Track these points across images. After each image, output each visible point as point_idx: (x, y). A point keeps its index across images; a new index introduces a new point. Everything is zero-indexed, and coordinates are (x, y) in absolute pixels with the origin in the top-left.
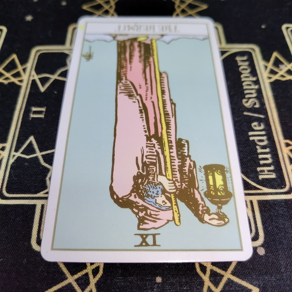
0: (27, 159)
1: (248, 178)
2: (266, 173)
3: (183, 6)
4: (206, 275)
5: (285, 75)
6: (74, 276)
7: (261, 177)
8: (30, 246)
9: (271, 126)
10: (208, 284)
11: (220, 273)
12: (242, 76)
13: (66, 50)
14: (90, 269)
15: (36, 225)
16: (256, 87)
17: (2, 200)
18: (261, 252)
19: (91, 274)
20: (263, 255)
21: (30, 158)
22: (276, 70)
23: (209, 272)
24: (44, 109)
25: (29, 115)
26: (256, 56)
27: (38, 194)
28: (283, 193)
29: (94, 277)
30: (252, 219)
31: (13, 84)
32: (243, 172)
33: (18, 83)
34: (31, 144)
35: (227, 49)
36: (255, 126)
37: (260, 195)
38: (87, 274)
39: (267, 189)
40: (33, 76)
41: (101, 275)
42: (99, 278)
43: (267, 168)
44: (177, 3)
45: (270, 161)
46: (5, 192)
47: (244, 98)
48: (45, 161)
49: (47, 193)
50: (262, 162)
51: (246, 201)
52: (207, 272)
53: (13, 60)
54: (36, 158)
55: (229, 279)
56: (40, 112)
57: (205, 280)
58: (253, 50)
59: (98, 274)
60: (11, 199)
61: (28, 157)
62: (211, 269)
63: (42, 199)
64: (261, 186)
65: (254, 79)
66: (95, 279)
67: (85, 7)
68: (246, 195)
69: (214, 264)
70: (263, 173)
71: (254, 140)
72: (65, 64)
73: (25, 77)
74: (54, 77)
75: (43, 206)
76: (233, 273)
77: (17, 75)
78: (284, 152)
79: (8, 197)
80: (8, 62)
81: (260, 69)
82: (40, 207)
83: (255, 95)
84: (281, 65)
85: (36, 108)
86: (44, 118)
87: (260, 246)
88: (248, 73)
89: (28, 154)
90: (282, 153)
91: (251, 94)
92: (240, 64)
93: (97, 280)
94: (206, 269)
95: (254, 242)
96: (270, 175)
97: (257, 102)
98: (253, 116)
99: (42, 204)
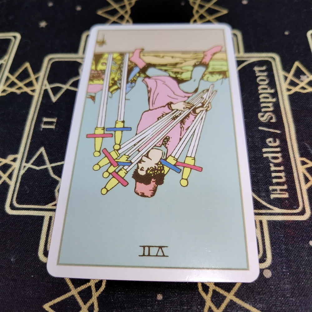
0: (38, 170)
1: (259, 197)
2: (279, 192)
3: (202, 12)
4: (208, 295)
5: (306, 87)
6: (77, 288)
7: (272, 196)
8: (38, 257)
9: (287, 142)
10: (210, 305)
11: (223, 294)
12: (260, 88)
13: (78, 58)
14: (93, 283)
15: (44, 236)
16: (274, 100)
17: (12, 211)
18: (268, 274)
19: (94, 287)
20: (269, 277)
21: (41, 169)
22: (296, 81)
23: (212, 292)
24: (54, 120)
25: (40, 126)
26: (276, 65)
27: (46, 206)
28: (295, 213)
29: (97, 291)
31: (25, 93)
32: (254, 191)
33: (30, 93)
34: (41, 155)
35: (245, 58)
36: (270, 142)
37: (271, 215)
38: (90, 288)
39: (279, 209)
40: (46, 86)
41: (104, 289)
42: (101, 291)
43: (280, 186)
44: (196, 7)
45: (283, 180)
46: (16, 202)
47: (260, 112)
48: (55, 173)
49: (55, 205)
50: (275, 181)
51: (255, 221)
52: (209, 292)
53: (26, 70)
54: (46, 169)
55: (231, 301)
56: (51, 123)
57: (206, 301)
58: (274, 59)
59: (101, 288)
60: (21, 210)
61: (38, 168)
62: (214, 290)
63: (50, 211)
64: (272, 206)
66: (97, 292)
67: (100, 13)
68: (256, 215)
69: (216, 284)
70: (275, 192)
71: (267, 157)
72: (77, 74)
73: (37, 87)
74: (66, 87)
75: (51, 218)
76: (237, 295)
77: (30, 84)
78: (299, 170)
79: (17, 208)
80: (21, 70)
81: (279, 80)
82: (48, 219)
83: (271, 109)
84: (302, 76)
85: (47, 119)
86: (55, 129)
87: (267, 268)
88: (267, 84)
89: (38, 166)
90: (297, 171)
91: (268, 107)
92: (258, 74)
93: (100, 293)
94: (208, 289)
95: (260, 264)
96: (283, 194)
97: (274, 116)
98: (269, 131)
99: (50, 215)
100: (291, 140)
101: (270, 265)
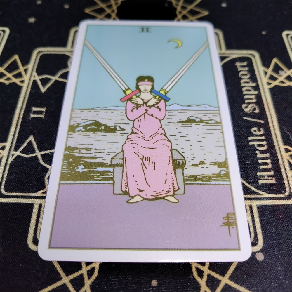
0: (27, 158)
1: (248, 182)
2: (266, 178)
3: (185, 12)
4: (203, 279)
5: (285, 81)
6: (69, 277)
7: (260, 182)
8: (27, 245)
9: (271, 131)
10: (205, 289)
11: (218, 278)
12: (242, 81)
13: (67, 51)
14: (86, 270)
15: (33, 224)
16: (256, 92)
17: (0, 198)
18: (260, 257)
19: (86, 275)
20: (262, 260)
21: (30, 157)
22: (276, 75)
23: (206, 277)
24: (44, 110)
25: (29, 115)
26: (256, 62)
27: (36, 193)
28: (283, 198)
29: (89, 278)
30: (251, 224)
31: (14, 84)
32: (242, 177)
33: (19, 84)
34: (30, 142)
35: (227, 54)
36: (255, 131)
37: (260, 200)
38: (82, 275)
39: (267, 194)
40: (34, 77)
41: (96, 277)
42: (94, 279)
43: (266, 173)
44: (179, 9)
45: (270, 166)
46: (4, 190)
47: (244, 103)
48: (44, 161)
49: (45, 192)
50: (261, 167)
51: (246, 206)
52: (204, 277)
53: (15, 61)
54: (36, 157)
55: (226, 284)
56: (40, 113)
57: (201, 285)
58: (254, 56)
59: (93, 275)
60: (9, 198)
61: (26, 156)
62: (208, 274)
63: (40, 199)
64: (260, 191)
65: (254, 84)
66: (89, 280)
67: (87, 11)
68: (245, 200)
70: (263, 178)
71: (254, 145)
72: (66, 66)
73: (26, 78)
74: (55, 78)
75: (40, 205)
76: (231, 279)
77: (19, 75)
78: (284, 158)
79: (5, 195)
80: (9, 62)
81: (260, 75)
82: (38, 206)
83: (254, 101)
84: (280, 72)
85: (36, 108)
86: (44, 118)
87: (259, 252)
88: (248, 78)
89: (27, 154)
90: (282, 158)
91: (251, 99)
92: (239, 69)
93: (92, 281)
94: (203, 274)
95: (253, 247)
96: (271, 179)
97: (257, 107)
98: (253, 121)
99: (39, 203)
100: (274, 130)
101: (261, 248)
